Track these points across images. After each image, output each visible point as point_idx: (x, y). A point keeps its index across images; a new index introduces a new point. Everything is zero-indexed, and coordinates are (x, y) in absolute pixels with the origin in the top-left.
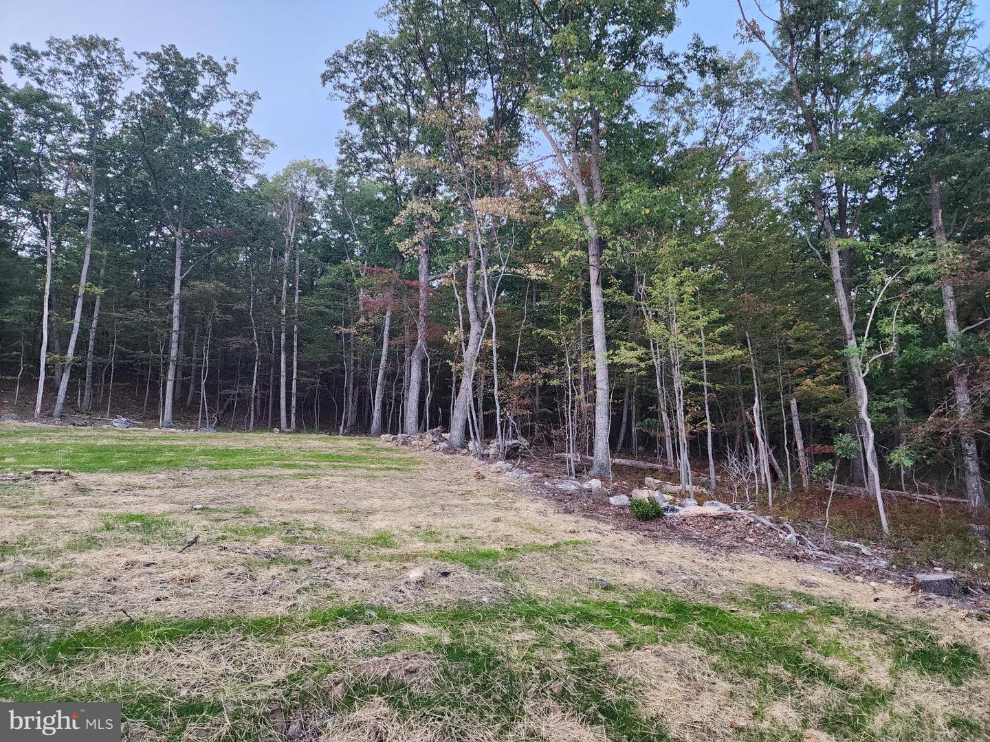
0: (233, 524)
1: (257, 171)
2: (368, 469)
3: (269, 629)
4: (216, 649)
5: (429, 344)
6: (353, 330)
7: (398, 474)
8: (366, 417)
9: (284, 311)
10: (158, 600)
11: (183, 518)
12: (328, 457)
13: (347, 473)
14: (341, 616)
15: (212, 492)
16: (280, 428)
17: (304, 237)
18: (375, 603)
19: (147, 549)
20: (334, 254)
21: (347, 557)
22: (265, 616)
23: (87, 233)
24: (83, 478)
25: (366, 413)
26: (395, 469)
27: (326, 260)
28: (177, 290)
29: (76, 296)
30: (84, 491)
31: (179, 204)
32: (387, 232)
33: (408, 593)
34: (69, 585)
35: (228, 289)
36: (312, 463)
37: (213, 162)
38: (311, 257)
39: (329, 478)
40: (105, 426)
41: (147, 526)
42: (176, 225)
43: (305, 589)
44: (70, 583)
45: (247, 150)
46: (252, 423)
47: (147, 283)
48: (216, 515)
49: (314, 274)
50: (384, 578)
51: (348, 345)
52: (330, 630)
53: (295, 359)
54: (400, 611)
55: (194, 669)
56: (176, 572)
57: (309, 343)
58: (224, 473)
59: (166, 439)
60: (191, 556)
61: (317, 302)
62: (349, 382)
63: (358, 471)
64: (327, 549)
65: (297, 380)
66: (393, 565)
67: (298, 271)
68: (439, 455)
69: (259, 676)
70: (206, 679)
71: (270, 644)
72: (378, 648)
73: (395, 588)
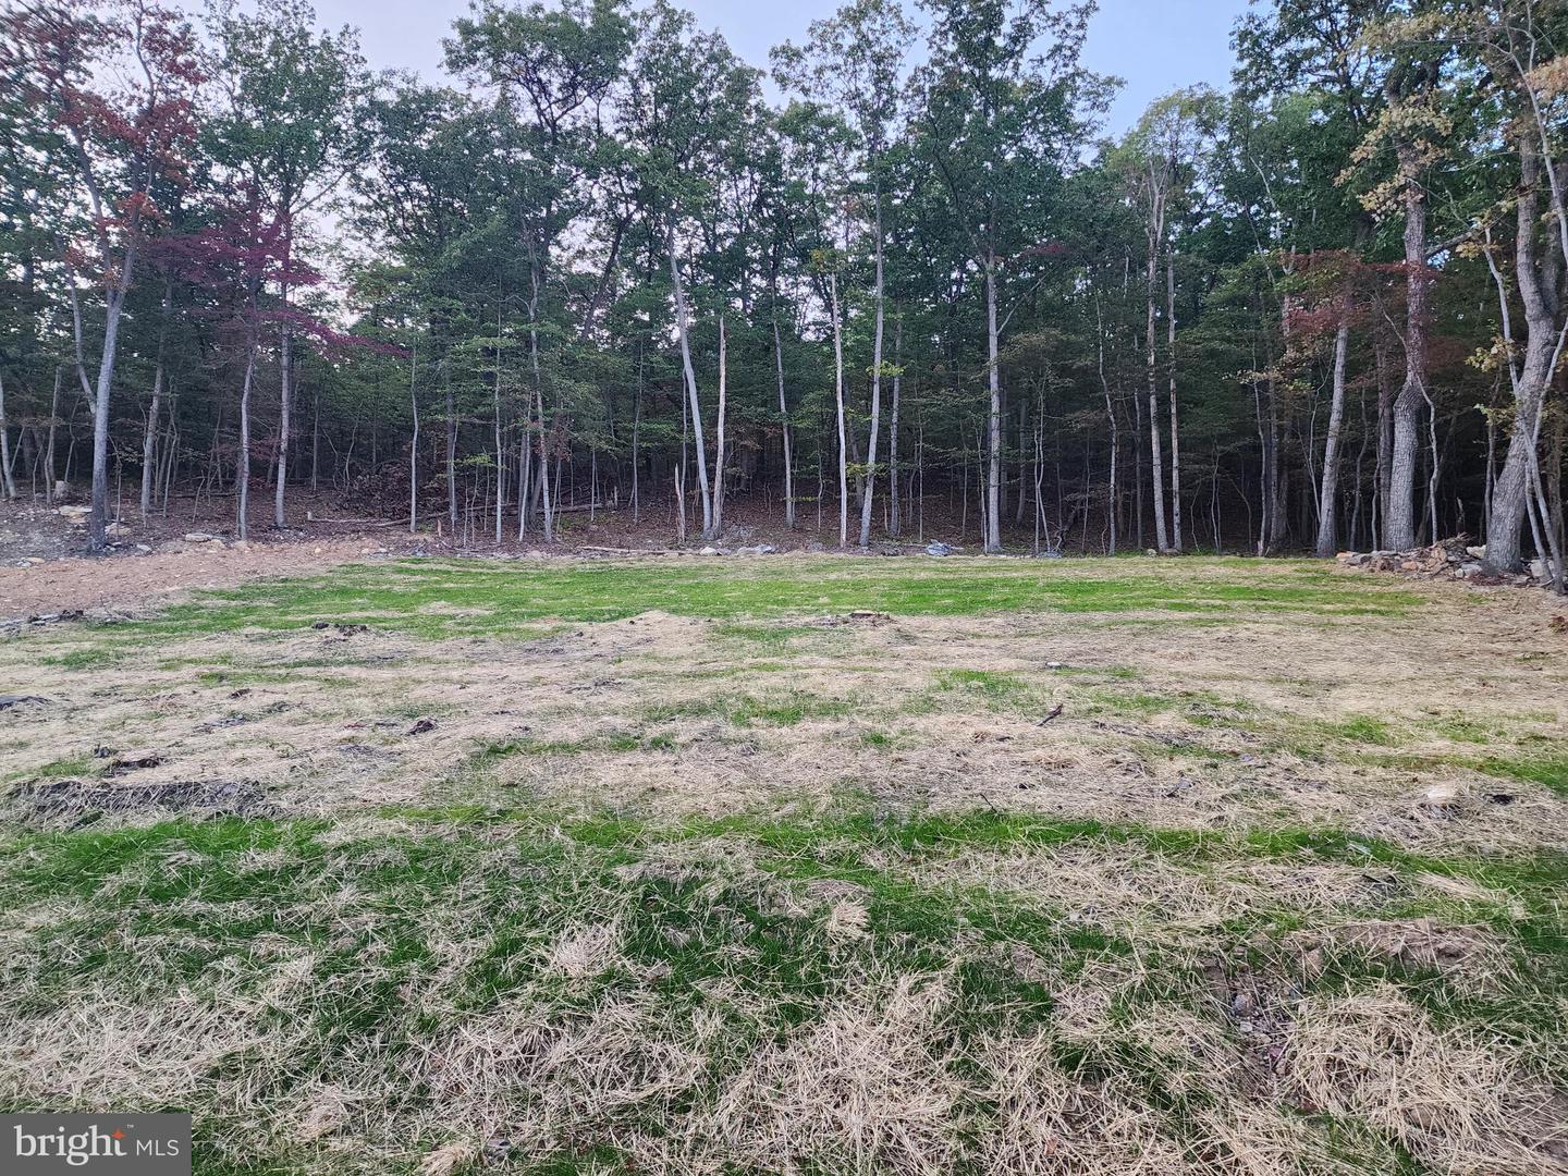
0: (1107, 691)
1: (1097, 136)
2: (1321, 612)
3: (1181, 846)
4: (1110, 864)
5: (1432, 379)
6: (1273, 374)
7: (1380, 620)
8: (1305, 524)
9: (1152, 360)
10: (1023, 787)
11: (1035, 678)
12: (1244, 592)
13: (1281, 619)
14: (1304, 845)
15: (1068, 644)
16: (1156, 548)
17: (1178, 228)
18: (1364, 832)
19: (997, 717)
20: (1232, 243)
21: (1301, 753)
22: (1177, 829)
23: (876, 291)
24: (907, 622)
25: (1304, 517)
26: (1373, 612)
27: (1218, 259)
28: (993, 353)
29: (871, 383)
30: (908, 638)
31: (986, 220)
32: (1338, 181)
33: (1428, 824)
34: (913, 756)
35: (1064, 338)
36: (1218, 602)
37: (1031, 141)
38: (1192, 258)
39: (1249, 625)
40: (919, 555)
41: (994, 688)
42: (987, 255)
43: (1236, 797)
44: (914, 754)
45: (1080, 105)
46: (1113, 543)
47: (954, 349)
48: (1081, 677)
49: (1198, 288)
50: (1375, 793)
51: (1265, 401)
52: (1287, 864)
53: (1174, 435)
54: (1416, 851)
55: (1084, 887)
56: (1039, 752)
57: (1196, 405)
58: (1083, 616)
59: (996, 569)
60: (1054, 732)
61: (1207, 334)
62: (1270, 467)
63: (1303, 616)
64: (1264, 737)
65: (1180, 470)
66: (1392, 774)
67: (1171, 289)
68: (1464, 588)
69: (1179, 913)
70: (1103, 904)
71: (1191, 871)
72: (1380, 906)
73: (1401, 813)
